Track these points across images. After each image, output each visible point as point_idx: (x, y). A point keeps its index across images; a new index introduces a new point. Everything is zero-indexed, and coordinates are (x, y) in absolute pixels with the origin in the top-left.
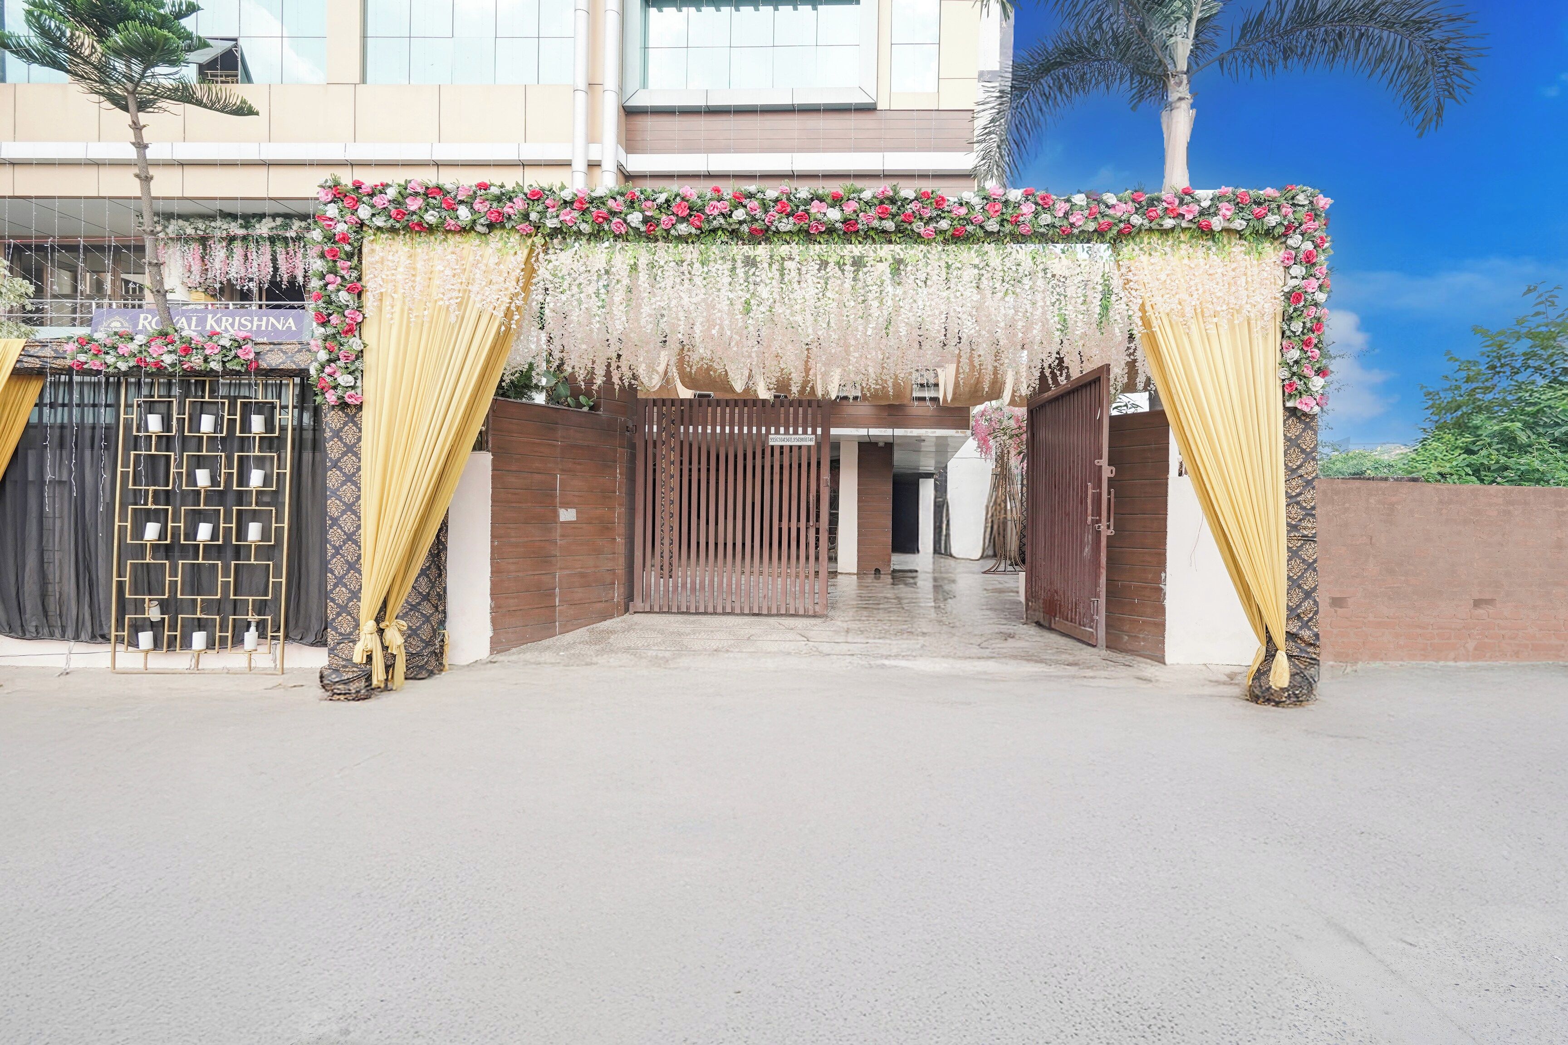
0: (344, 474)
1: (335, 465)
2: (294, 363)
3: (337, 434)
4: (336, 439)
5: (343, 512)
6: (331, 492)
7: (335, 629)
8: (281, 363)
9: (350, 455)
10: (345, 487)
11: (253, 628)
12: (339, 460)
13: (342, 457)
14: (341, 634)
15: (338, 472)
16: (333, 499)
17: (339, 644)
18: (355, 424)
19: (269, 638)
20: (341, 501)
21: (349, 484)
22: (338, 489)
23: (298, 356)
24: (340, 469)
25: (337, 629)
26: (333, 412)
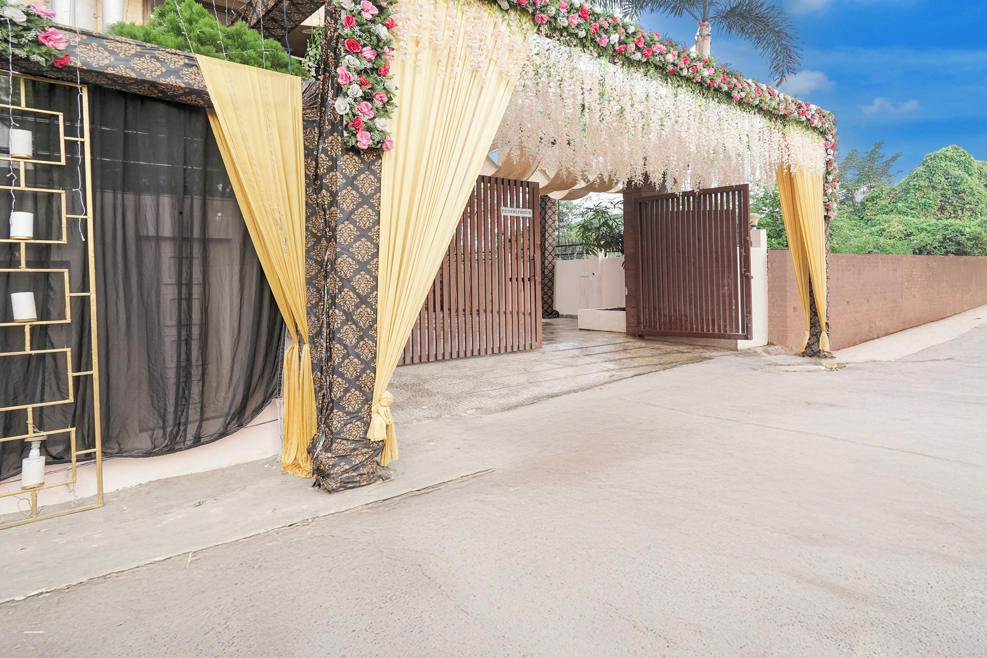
0: (359, 228)
1: (349, 218)
2: (133, 69)
3: (351, 182)
4: (349, 188)
5: (357, 272)
6: (341, 249)
7: (342, 408)
8: (107, 66)
9: (365, 206)
10: (358, 243)
11: (35, 452)
12: (352, 212)
13: (357, 209)
14: (348, 413)
15: (351, 226)
16: (344, 256)
17: (345, 425)
18: (374, 173)
19: (74, 459)
20: (353, 259)
21: (364, 239)
22: (350, 245)
23: (136, 60)
24: (354, 222)
25: (344, 408)
26: (346, 156)
